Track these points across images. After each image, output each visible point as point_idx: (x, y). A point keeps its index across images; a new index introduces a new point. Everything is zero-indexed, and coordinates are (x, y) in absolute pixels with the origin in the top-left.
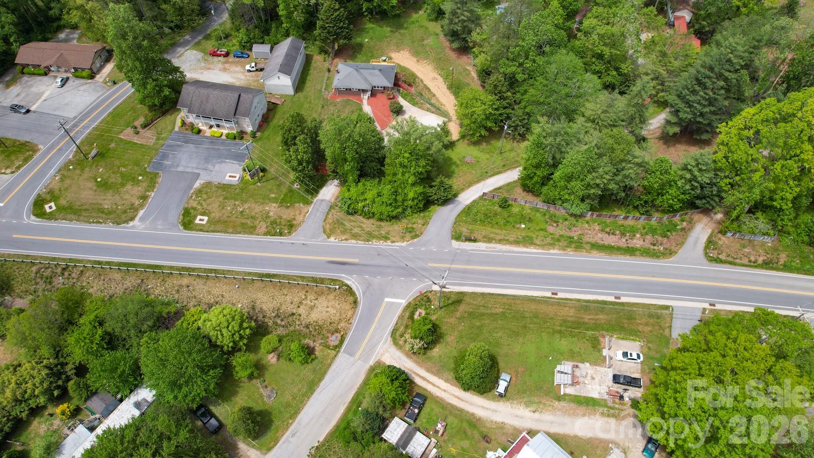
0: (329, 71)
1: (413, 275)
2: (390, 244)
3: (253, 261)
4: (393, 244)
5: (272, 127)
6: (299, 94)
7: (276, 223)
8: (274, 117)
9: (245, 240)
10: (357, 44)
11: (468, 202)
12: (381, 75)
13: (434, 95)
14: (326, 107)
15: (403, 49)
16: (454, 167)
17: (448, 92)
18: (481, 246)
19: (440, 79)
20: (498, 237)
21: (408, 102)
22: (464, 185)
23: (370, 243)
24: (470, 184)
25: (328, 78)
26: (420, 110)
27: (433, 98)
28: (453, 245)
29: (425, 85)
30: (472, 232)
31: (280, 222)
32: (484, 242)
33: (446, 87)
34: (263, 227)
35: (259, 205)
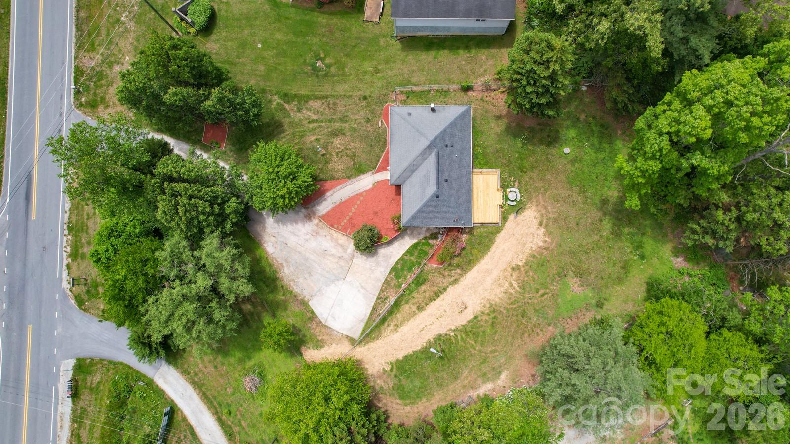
0: (467, 89)
1: (11, 303)
2: (65, 262)
3: (27, 63)
4: (64, 268)
5: (307, 18)
6: (398, 45)
7: (99, 80)
8: (332, 14)
9: (65, 41)
10: (558, 131)
11: (160, 382)
12: (425, 200)
13: (420, 308)
14: (364, 103)
15: (549, 233)
16: (238, 354)
17: (430, 335)
18: (66, 407)
19: (462, 320)
20: (84, 434)
21: (401, 259)
22: (196, 374)
23: (66, 232)
24: (197, 385)
25: (445, 93)
26: (380, 284)
27: (414, 308)
28: (66, 361)
29: (445, 289)
30: (94, 390)
31: (102, 86)
32: (74, 411)
33: (443, 331)
34: (92, 62)
35: (132, 44)
